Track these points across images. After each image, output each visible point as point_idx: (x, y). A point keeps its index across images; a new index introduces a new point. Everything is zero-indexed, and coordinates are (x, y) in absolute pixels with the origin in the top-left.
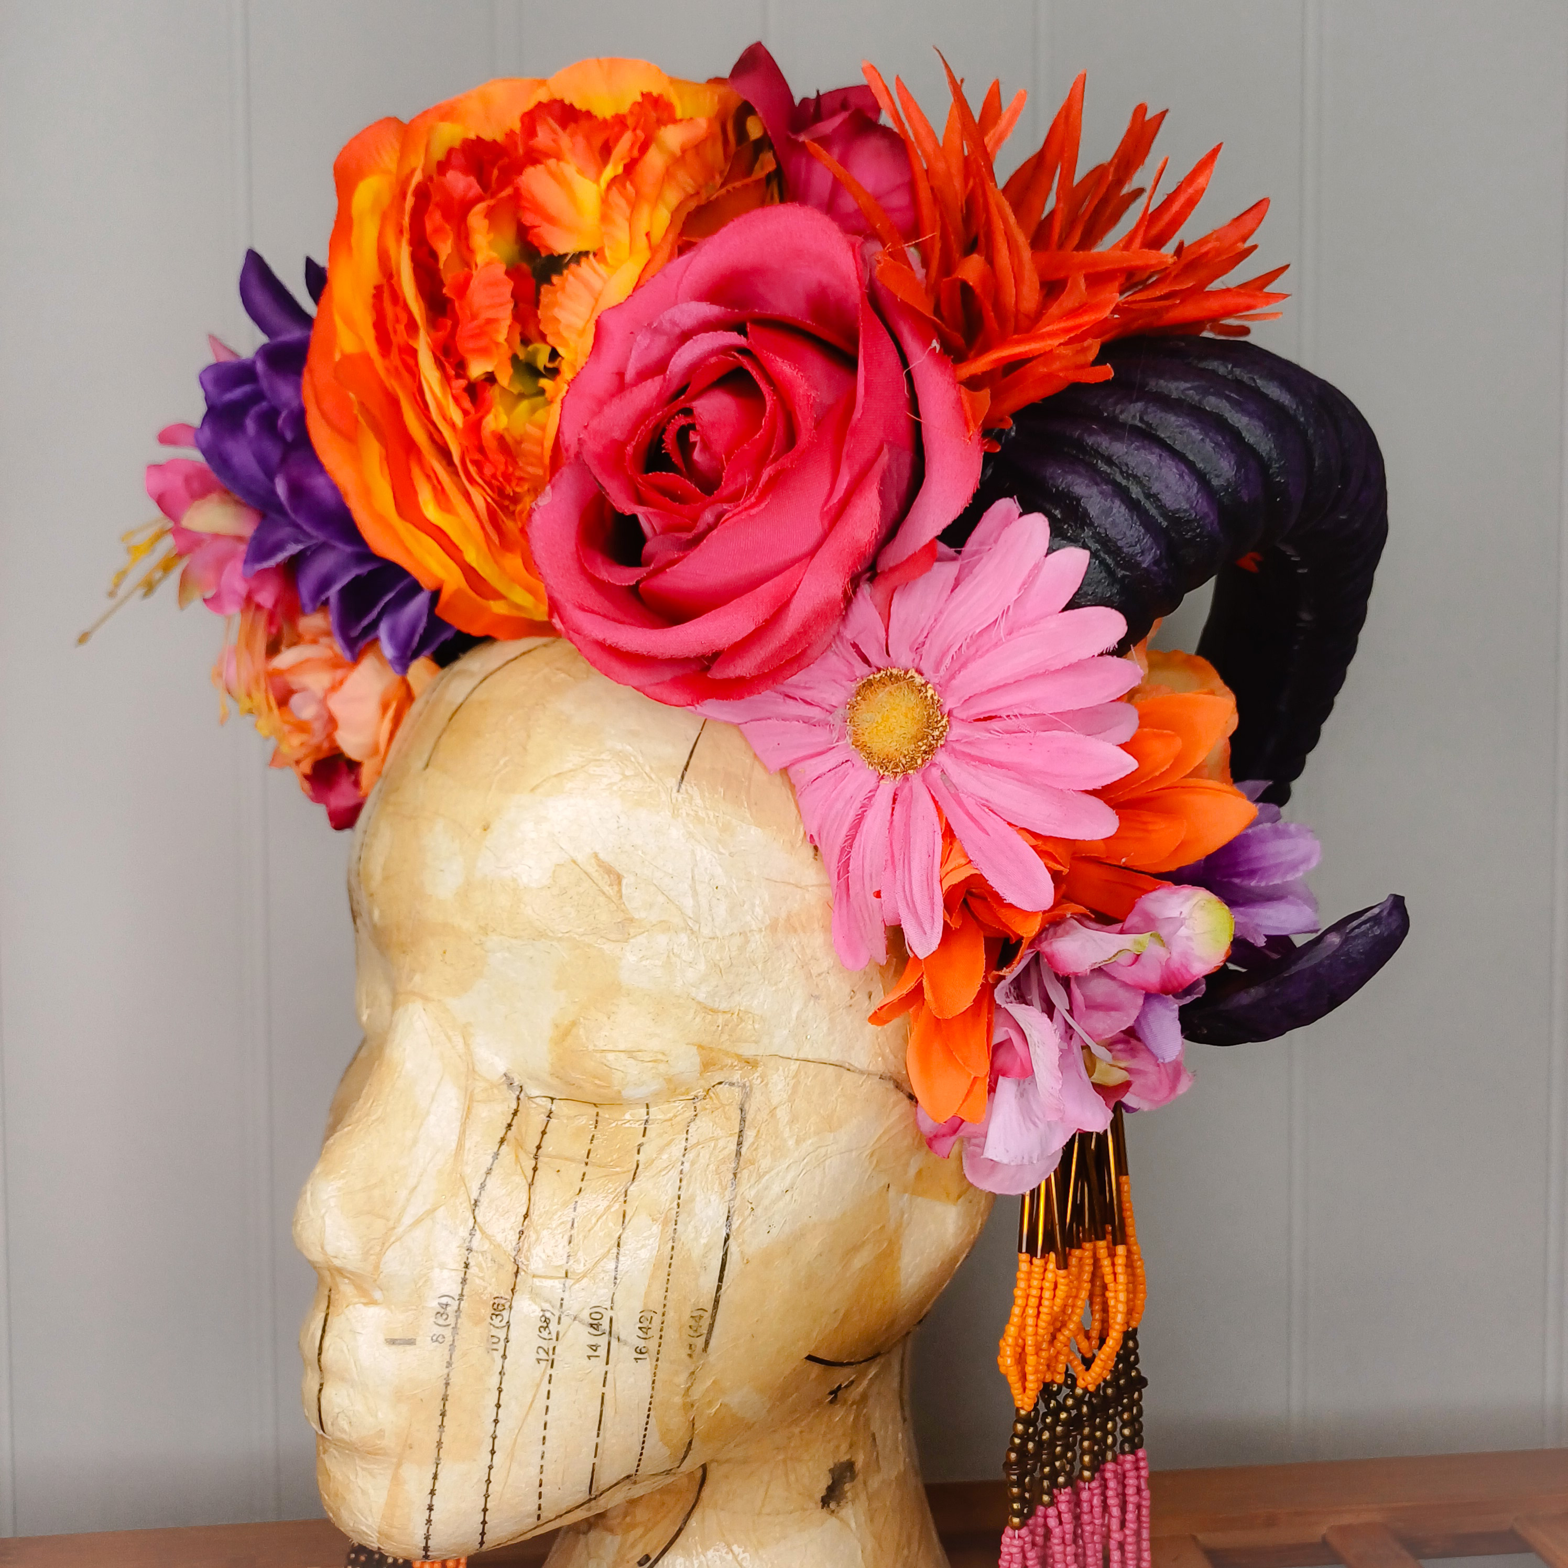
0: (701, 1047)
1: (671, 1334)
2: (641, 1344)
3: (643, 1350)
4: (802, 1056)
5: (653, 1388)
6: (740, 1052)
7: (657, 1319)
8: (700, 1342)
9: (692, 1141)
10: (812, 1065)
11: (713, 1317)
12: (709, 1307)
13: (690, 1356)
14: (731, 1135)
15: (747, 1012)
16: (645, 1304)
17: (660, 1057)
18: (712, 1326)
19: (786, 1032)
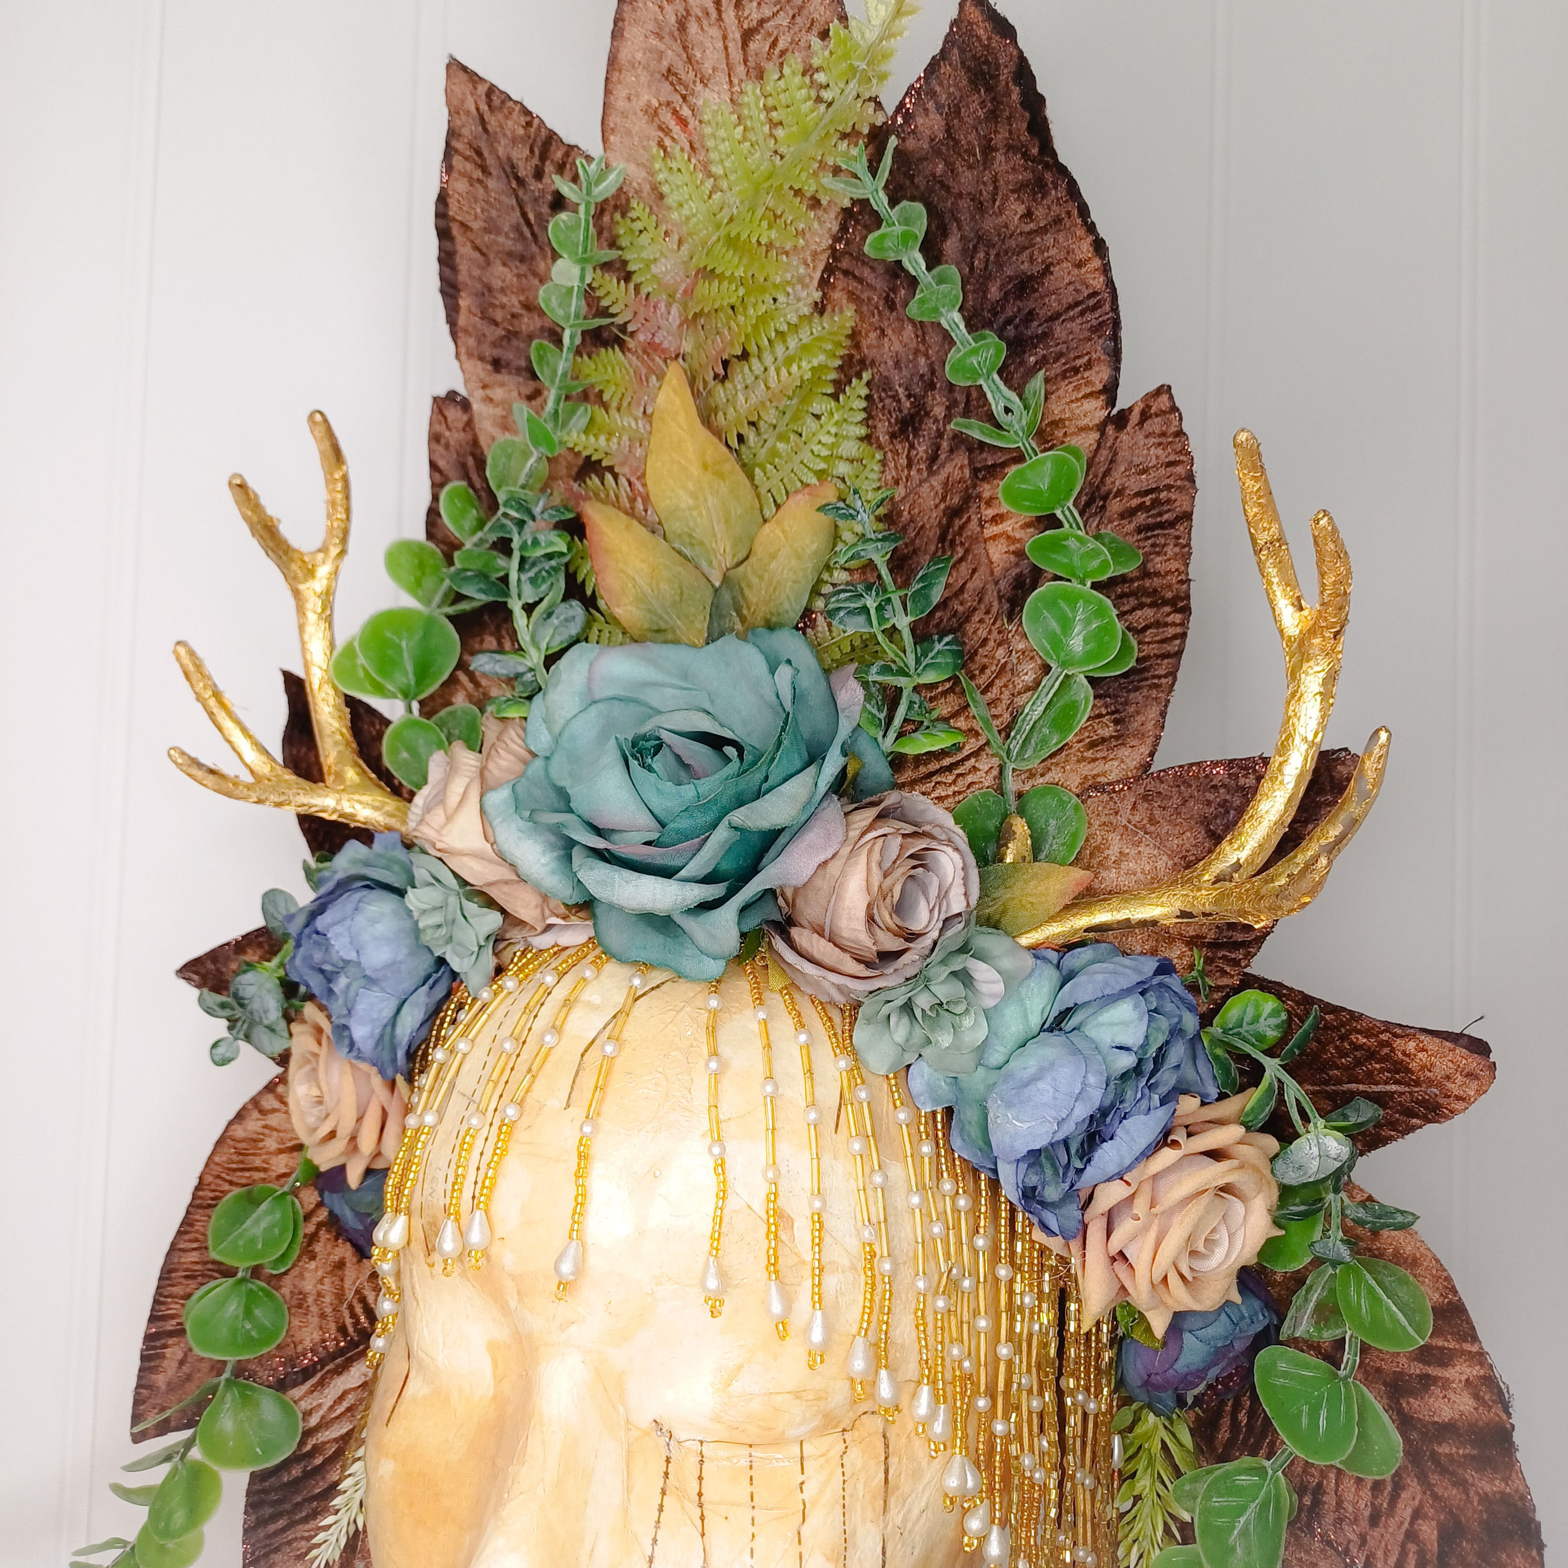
9: (848, 1473)
14: (879, 1463)
17: (821, 1394)
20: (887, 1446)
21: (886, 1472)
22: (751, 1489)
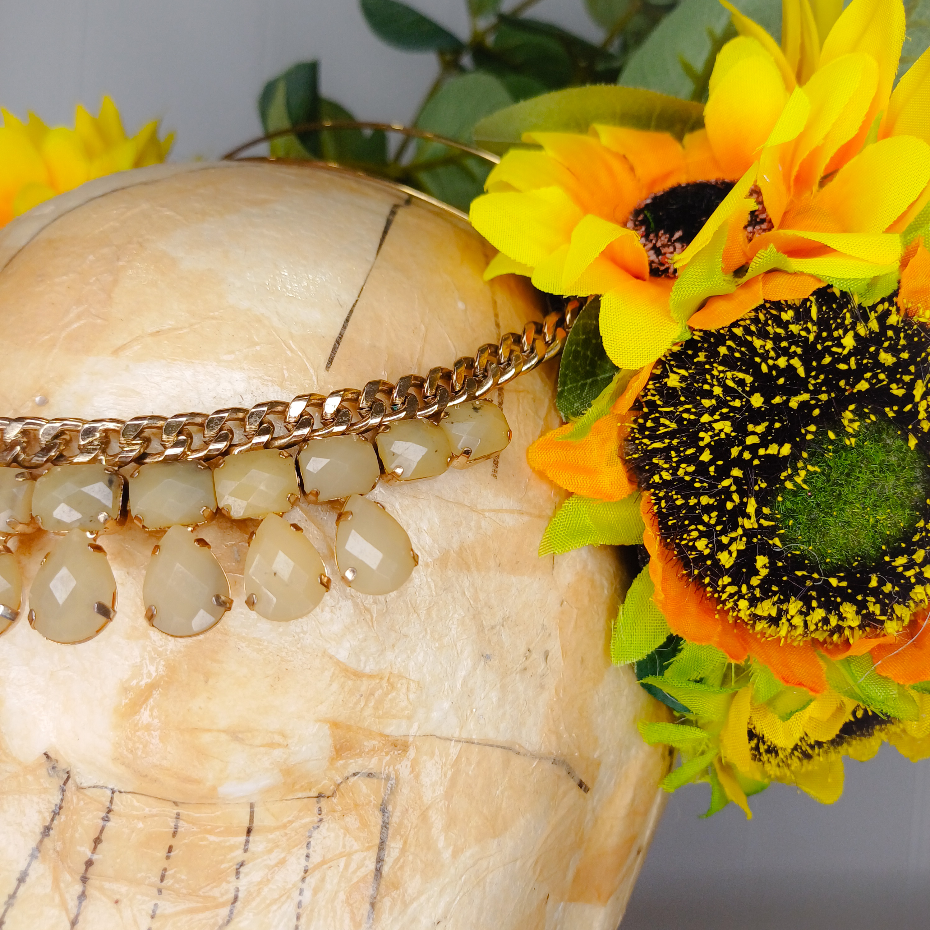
0: (335, 725)
4: (464, 735)
6: (387, 731)
9: (316, 858)
10: (475, 749)
14: (368, 849)
15: (400, 676)
17: (278, 739)
19: (446, 705)
20: (385, 825)
21: (380, 860)
22: (164, 864)
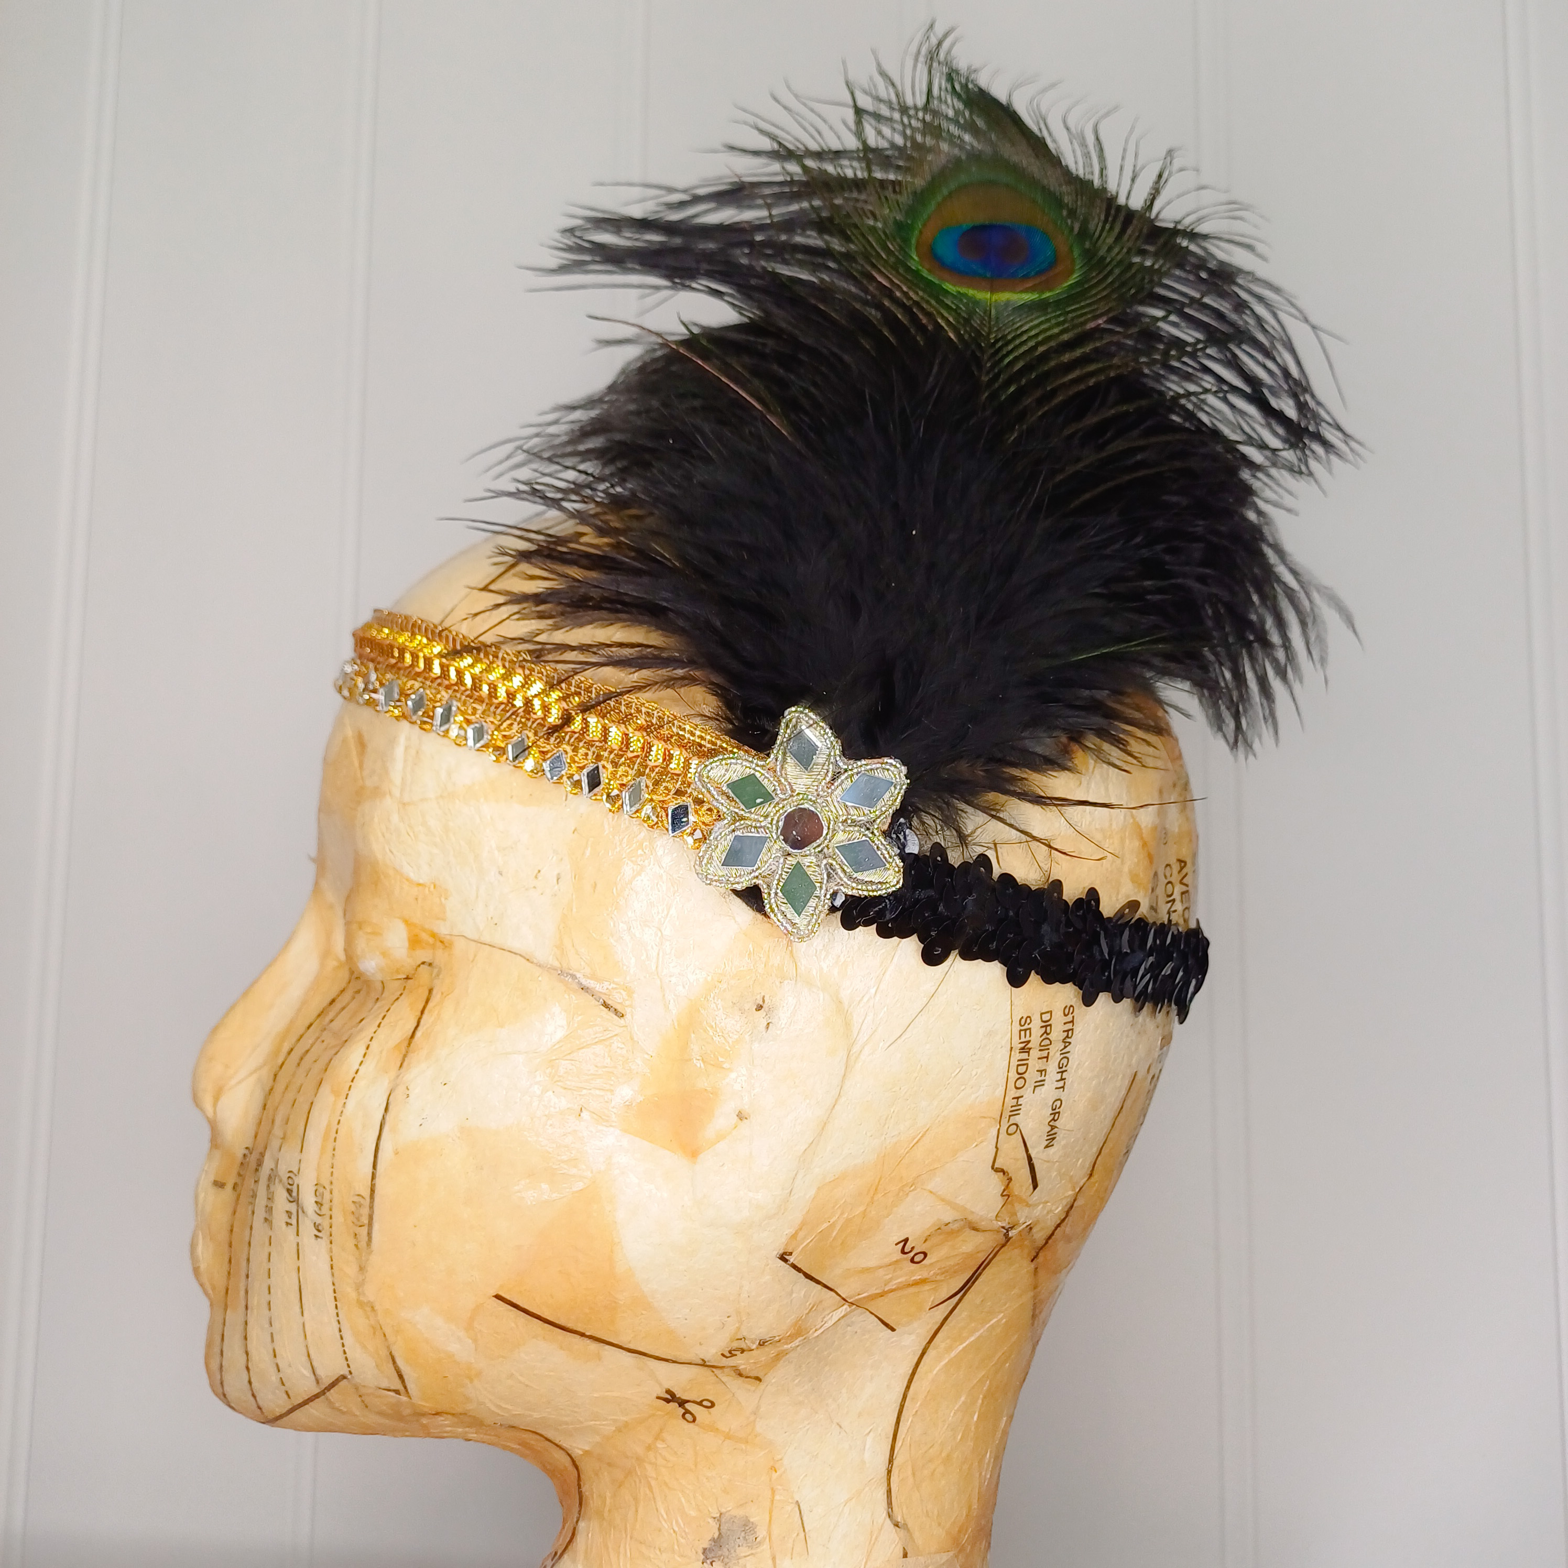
0: (406, 922)
1: (338, 1218)
2: (318, 1220)
3: (320, 1228)
5: (333, 1275)
7: (327, 1196)
8: (364, 1231)
9: (388, 1019)
11: (371, 1207)
12: (367, 1194)
13: (356, 1246)
15: (436, 885)
16: (318, 1178)
18: (371, 1218)
